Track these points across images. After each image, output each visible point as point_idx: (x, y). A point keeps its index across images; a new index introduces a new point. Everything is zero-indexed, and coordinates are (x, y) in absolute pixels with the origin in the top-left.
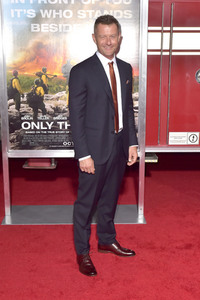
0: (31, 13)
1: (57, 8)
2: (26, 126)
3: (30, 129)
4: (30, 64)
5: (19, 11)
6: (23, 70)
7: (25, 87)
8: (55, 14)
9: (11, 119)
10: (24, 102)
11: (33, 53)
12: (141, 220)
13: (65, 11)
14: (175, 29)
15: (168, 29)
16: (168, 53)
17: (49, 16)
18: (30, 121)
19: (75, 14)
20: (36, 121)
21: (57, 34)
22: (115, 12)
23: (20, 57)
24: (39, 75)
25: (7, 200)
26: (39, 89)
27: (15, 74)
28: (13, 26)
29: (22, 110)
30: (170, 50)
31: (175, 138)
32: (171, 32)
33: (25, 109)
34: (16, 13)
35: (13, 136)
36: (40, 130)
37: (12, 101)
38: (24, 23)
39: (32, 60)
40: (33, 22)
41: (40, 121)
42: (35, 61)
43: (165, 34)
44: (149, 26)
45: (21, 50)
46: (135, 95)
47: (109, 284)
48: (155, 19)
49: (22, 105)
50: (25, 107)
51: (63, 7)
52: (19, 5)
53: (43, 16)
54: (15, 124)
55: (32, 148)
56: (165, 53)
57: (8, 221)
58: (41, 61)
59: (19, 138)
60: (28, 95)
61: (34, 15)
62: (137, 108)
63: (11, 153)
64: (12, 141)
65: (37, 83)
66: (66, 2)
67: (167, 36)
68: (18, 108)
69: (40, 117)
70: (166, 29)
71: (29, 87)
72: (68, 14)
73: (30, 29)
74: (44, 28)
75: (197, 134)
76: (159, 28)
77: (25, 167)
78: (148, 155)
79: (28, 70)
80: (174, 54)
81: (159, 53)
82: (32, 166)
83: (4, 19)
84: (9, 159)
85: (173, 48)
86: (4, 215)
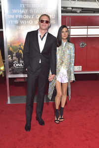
0: (17, 22)
1: (27, 20)
2: (15, 65)
3: (17, 67)
5: (12, 21)
6: (14, 44)
7: (15, 50)
8: (26, 22)
9: (9, 63)
10: (14, 56)
14: (71, 27)
15: (69, 27)
17: (23, 23)
18: (17, 63)
19: (34, 22)
20: (19, 63)
25: (8, 94)
27: (11, 45)
33: (15, 59)
34: (10, 22)
35: (10, 69)
36: (21, 67)
37: (10, 56)
38: (14, 26)
40: (17, 25)
41: (21, 63)
50: (15, 58)
51: (29, 19)
52: (12, 19)
53: (21, 23)
54: (11, 64)
55: (18, 74)
57: (9, 102)
59: (13, 70)
60: (16, 53)
63: (10, 76)
64: (10, 71)
65: (19, 48)
66: (30, 17)
68: (12, 58)
69: (21, 61)
72: (31, 22)
73: (16, 28)
74: (22, 28)
75: (81, 67)
77: (15, 81)
79: (16, 44)
80: (71, 37)
82: (18, 80)
83: (6, 25)
84: (9, 78)
85: (71, 34)
86: (7, 100)
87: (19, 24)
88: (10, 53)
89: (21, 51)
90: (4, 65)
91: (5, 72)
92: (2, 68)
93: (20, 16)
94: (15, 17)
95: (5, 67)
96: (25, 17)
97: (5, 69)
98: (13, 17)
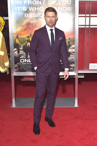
0: (25, 9)
2: (22, 61)
3: (24, 63)
4: (24, 32)
5: (19, 8)
6: (21, 35)
7: (22, 43)
8: (35, 9)
9: (15, 58)
10: (21, 50)
11: (25, 27)
12: (76, 105)
13: (40, 8)
14: (91, 15)
15: (88, 15)
16: (88, 27)
17: (33, 10)
18: (24, 59)
20: (27, 58)
21: (37, 18)
22: (64, 8)
23: (19, 29)
24: (28, 37)
25: (13, 96)
26: (28, 43)
27: (17, 37)
28: (16, 15)
29: (20, 53)
30: (89, 25)
31: (92, 66)
32: (90, 17)
33: (22, 53)
34: (17, 9)
35: (16, 66)
36: (29, 63)
37: (16, 49)
38: (22, 13)
39: (25, 30)
40: (26, 13)
41: (29, 59)
42: (26, 31)
43: (87, 18)
44: (79, 14)
45: (20, 26)
46: (73, 46)
47: (60, 137)
48: (82, 11)
49: (20, 51)
50: (22, 52)
51: (39, 6)
53: (30, 10)
54: (17, 60)
55: (25, 71)
56: (87, 27)
57: (14, 105)
58: (29, 31)
59: (19, 67)
60: (23, 47)
61: (26, 10)
62: (74, 52)
63: (15, 74)
64: (16, 68)
65: (27, 41)
66: (41, 3)
67: (88, 18)
68: (19, 52)
69: (29, 57)
70: (87, 15)
71: (23, 43)
72: (41, 9)
73: (24, 16)
74: (31, 16)
76: (84, 15)
77: (22, 80)
78: (79, 74)
79: (23, 35)
80: (91, 27)
81: (84, 27)
82: (25, 79)
83: (12, 12)
84: (14, 76)
85: (91, 24)
86: (12, 103)
87: (27, 12)
88: (16, 46)
89: (29, 44)
90: (10, 60)
91: (10, 69)
92: (7, 64)
93: (29, 2)
94: (23, 3)
95: (10, 62)
96: (34, 2)
97: (10, 65)
98: (21, 3)
